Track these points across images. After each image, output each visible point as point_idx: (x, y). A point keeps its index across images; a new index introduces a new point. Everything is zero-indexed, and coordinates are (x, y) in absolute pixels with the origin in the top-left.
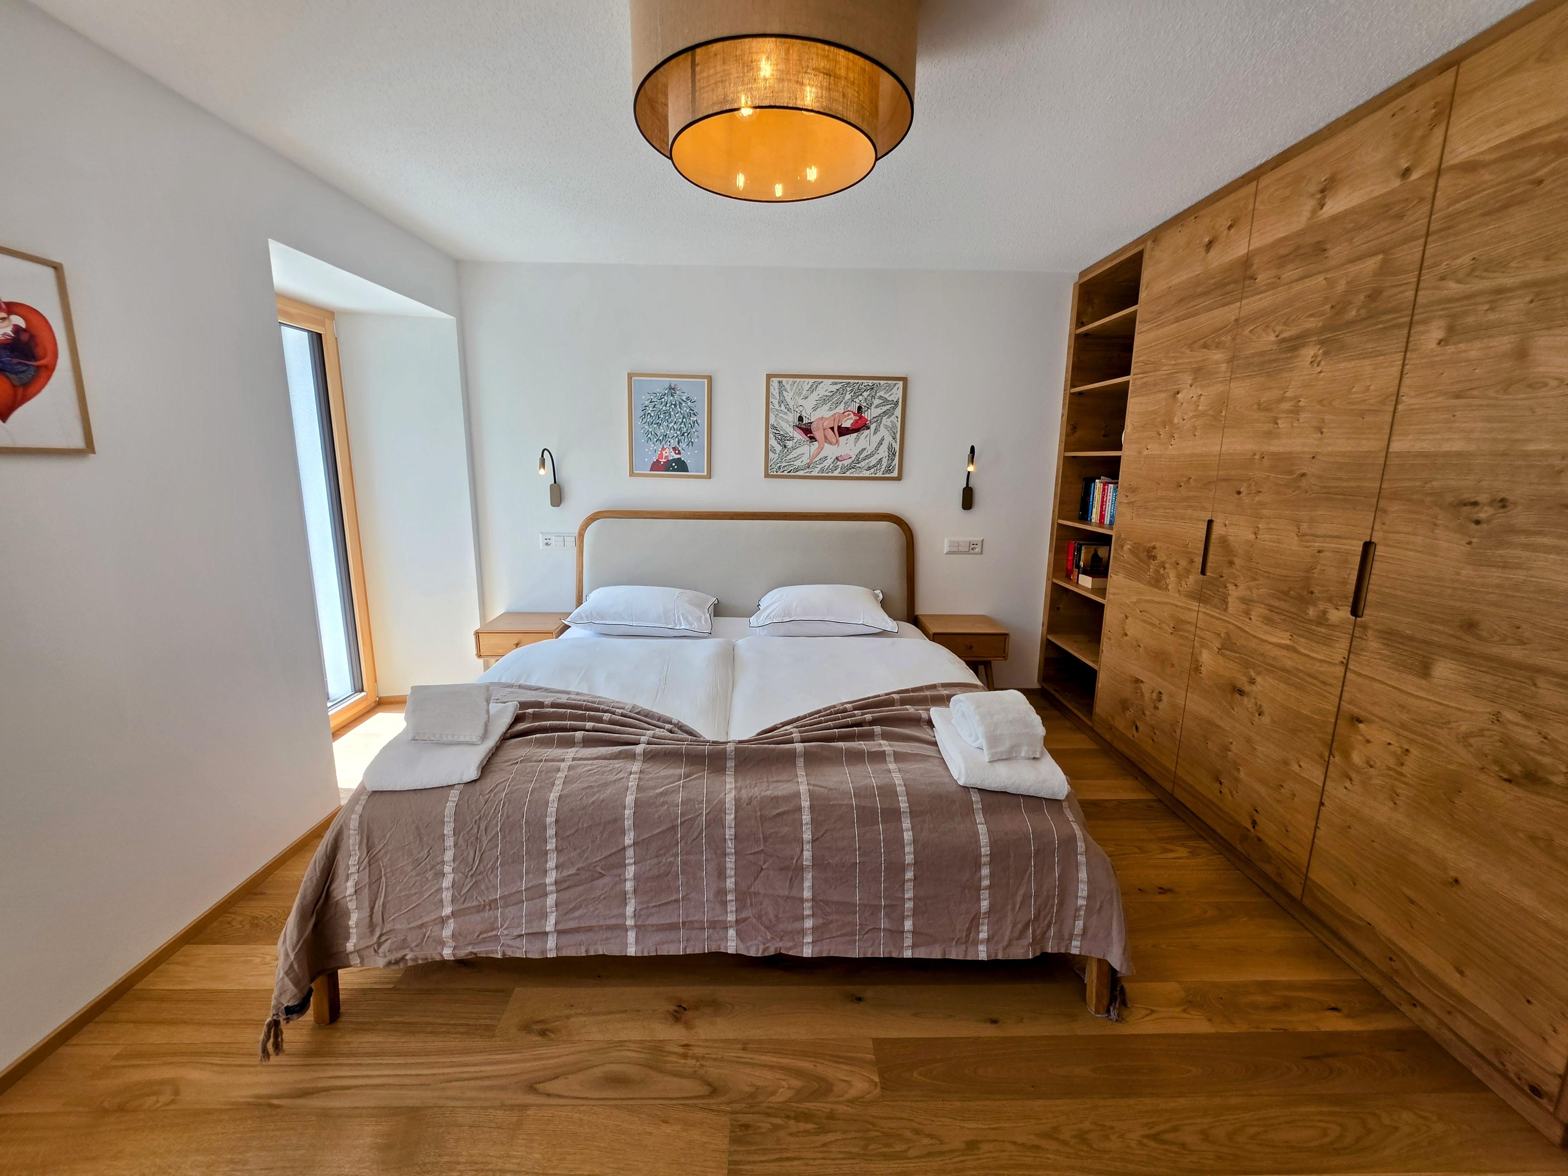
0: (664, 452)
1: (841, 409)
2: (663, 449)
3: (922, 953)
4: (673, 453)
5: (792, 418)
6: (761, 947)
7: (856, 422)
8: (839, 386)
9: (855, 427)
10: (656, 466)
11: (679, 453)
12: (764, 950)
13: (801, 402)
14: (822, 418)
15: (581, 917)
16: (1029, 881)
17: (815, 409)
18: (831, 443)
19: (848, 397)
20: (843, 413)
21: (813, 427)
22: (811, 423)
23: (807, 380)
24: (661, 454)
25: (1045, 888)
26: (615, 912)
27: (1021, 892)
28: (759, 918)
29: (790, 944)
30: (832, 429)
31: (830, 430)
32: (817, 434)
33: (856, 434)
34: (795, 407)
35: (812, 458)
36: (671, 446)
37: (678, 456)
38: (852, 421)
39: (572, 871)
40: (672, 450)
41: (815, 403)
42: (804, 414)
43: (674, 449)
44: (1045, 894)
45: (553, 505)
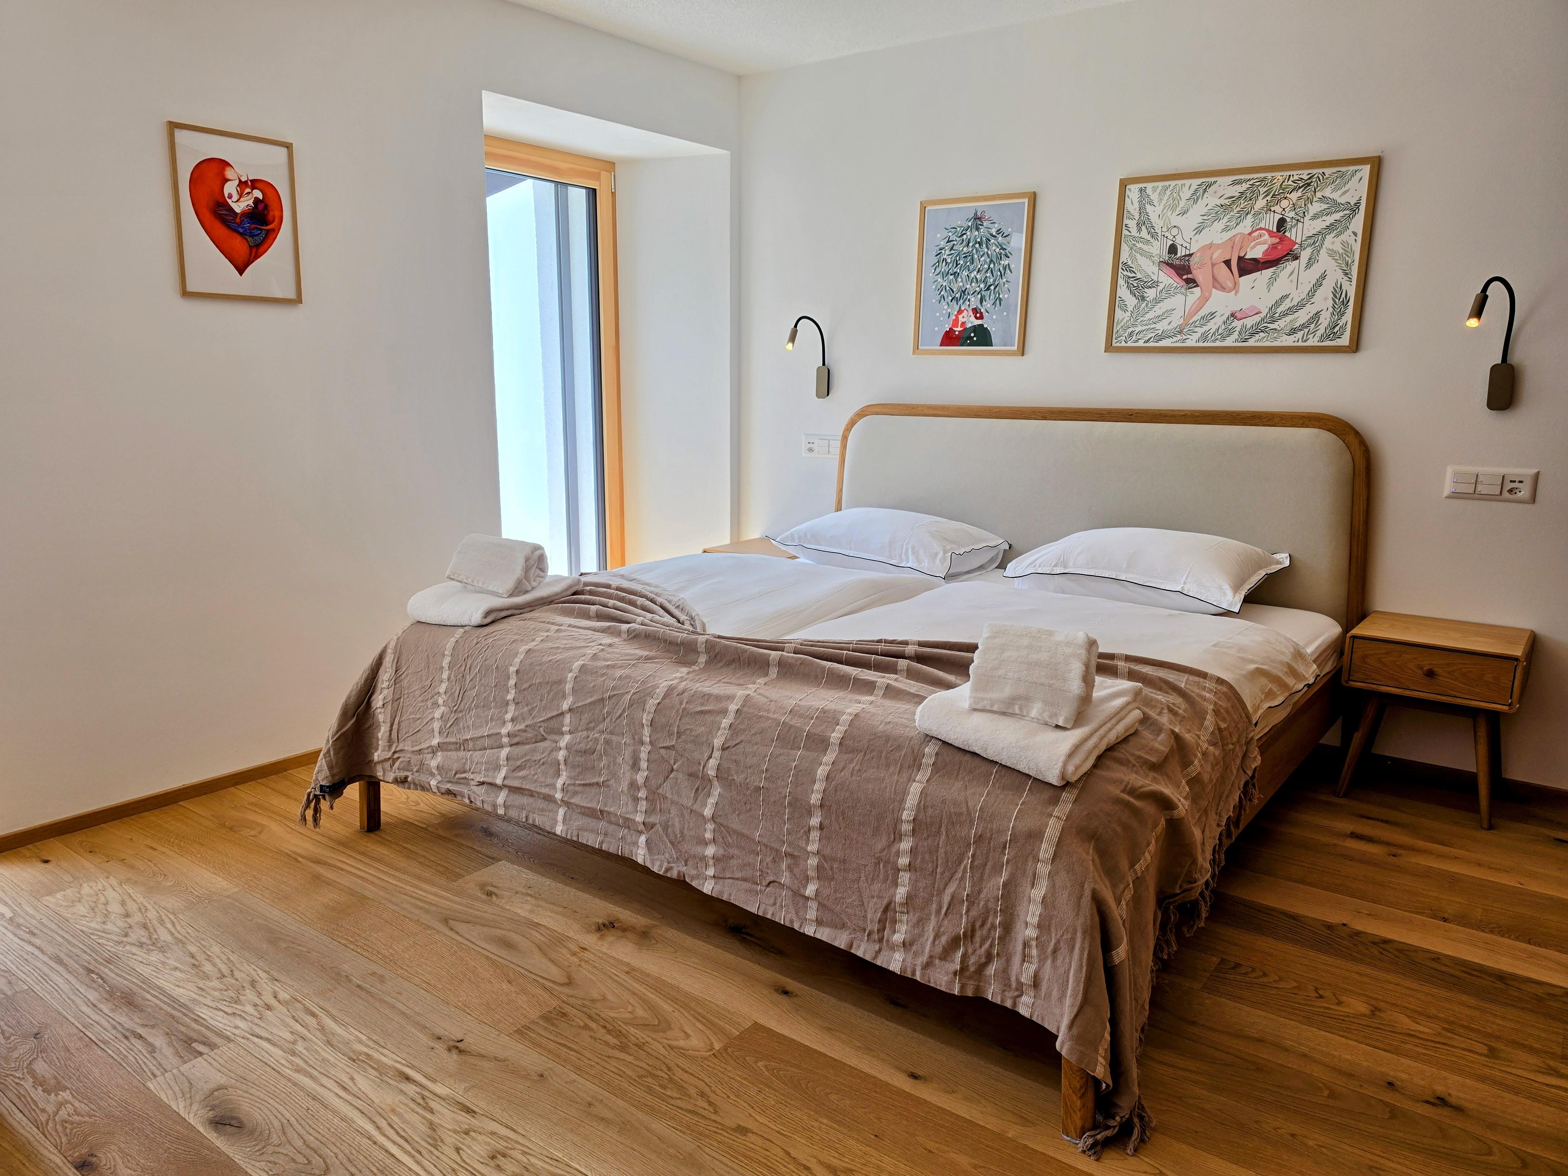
0: (960, 317)
1: (1246, 226)
2: (960, 312)
3: (824, 934)
4: (973, 318)
5: (1159, 249)
6: (665, 865)
7: (1273, 247)
8: (1245, 186)
9: (1270, 258)
10: (950, 339)
11: (981, 317)
12: (667, 870)
13: (1175, 220)
14: (1210, 246)
15: (524, 778)
16: (963, 878)
17: (1199, 230)
18: (1223, 289)
19: (1261, 203)
20: (1250, 234)
21: (1194, 261)
22: (1191, 255)
23: (1187, 182)
24: (957, 320)
25: (982, 896)
26: (549, 781)
27: (950, 890)
28: (665, 827)
29: (694, 872)
30: (1228, 263)
31: (1224, 266)
32: (1198, 274)
33: (1272, 270)
34: (1165, 229)
35: (1187, 317)
36: (972, 307)
37: (979, 322)
38: (1265, 247)
39: (522, 727)
40: (971, 313)
41: (1200, 220)
42: (1179, 241)
43: (975, 311)
44: (982, 903)
45: (819, 396)
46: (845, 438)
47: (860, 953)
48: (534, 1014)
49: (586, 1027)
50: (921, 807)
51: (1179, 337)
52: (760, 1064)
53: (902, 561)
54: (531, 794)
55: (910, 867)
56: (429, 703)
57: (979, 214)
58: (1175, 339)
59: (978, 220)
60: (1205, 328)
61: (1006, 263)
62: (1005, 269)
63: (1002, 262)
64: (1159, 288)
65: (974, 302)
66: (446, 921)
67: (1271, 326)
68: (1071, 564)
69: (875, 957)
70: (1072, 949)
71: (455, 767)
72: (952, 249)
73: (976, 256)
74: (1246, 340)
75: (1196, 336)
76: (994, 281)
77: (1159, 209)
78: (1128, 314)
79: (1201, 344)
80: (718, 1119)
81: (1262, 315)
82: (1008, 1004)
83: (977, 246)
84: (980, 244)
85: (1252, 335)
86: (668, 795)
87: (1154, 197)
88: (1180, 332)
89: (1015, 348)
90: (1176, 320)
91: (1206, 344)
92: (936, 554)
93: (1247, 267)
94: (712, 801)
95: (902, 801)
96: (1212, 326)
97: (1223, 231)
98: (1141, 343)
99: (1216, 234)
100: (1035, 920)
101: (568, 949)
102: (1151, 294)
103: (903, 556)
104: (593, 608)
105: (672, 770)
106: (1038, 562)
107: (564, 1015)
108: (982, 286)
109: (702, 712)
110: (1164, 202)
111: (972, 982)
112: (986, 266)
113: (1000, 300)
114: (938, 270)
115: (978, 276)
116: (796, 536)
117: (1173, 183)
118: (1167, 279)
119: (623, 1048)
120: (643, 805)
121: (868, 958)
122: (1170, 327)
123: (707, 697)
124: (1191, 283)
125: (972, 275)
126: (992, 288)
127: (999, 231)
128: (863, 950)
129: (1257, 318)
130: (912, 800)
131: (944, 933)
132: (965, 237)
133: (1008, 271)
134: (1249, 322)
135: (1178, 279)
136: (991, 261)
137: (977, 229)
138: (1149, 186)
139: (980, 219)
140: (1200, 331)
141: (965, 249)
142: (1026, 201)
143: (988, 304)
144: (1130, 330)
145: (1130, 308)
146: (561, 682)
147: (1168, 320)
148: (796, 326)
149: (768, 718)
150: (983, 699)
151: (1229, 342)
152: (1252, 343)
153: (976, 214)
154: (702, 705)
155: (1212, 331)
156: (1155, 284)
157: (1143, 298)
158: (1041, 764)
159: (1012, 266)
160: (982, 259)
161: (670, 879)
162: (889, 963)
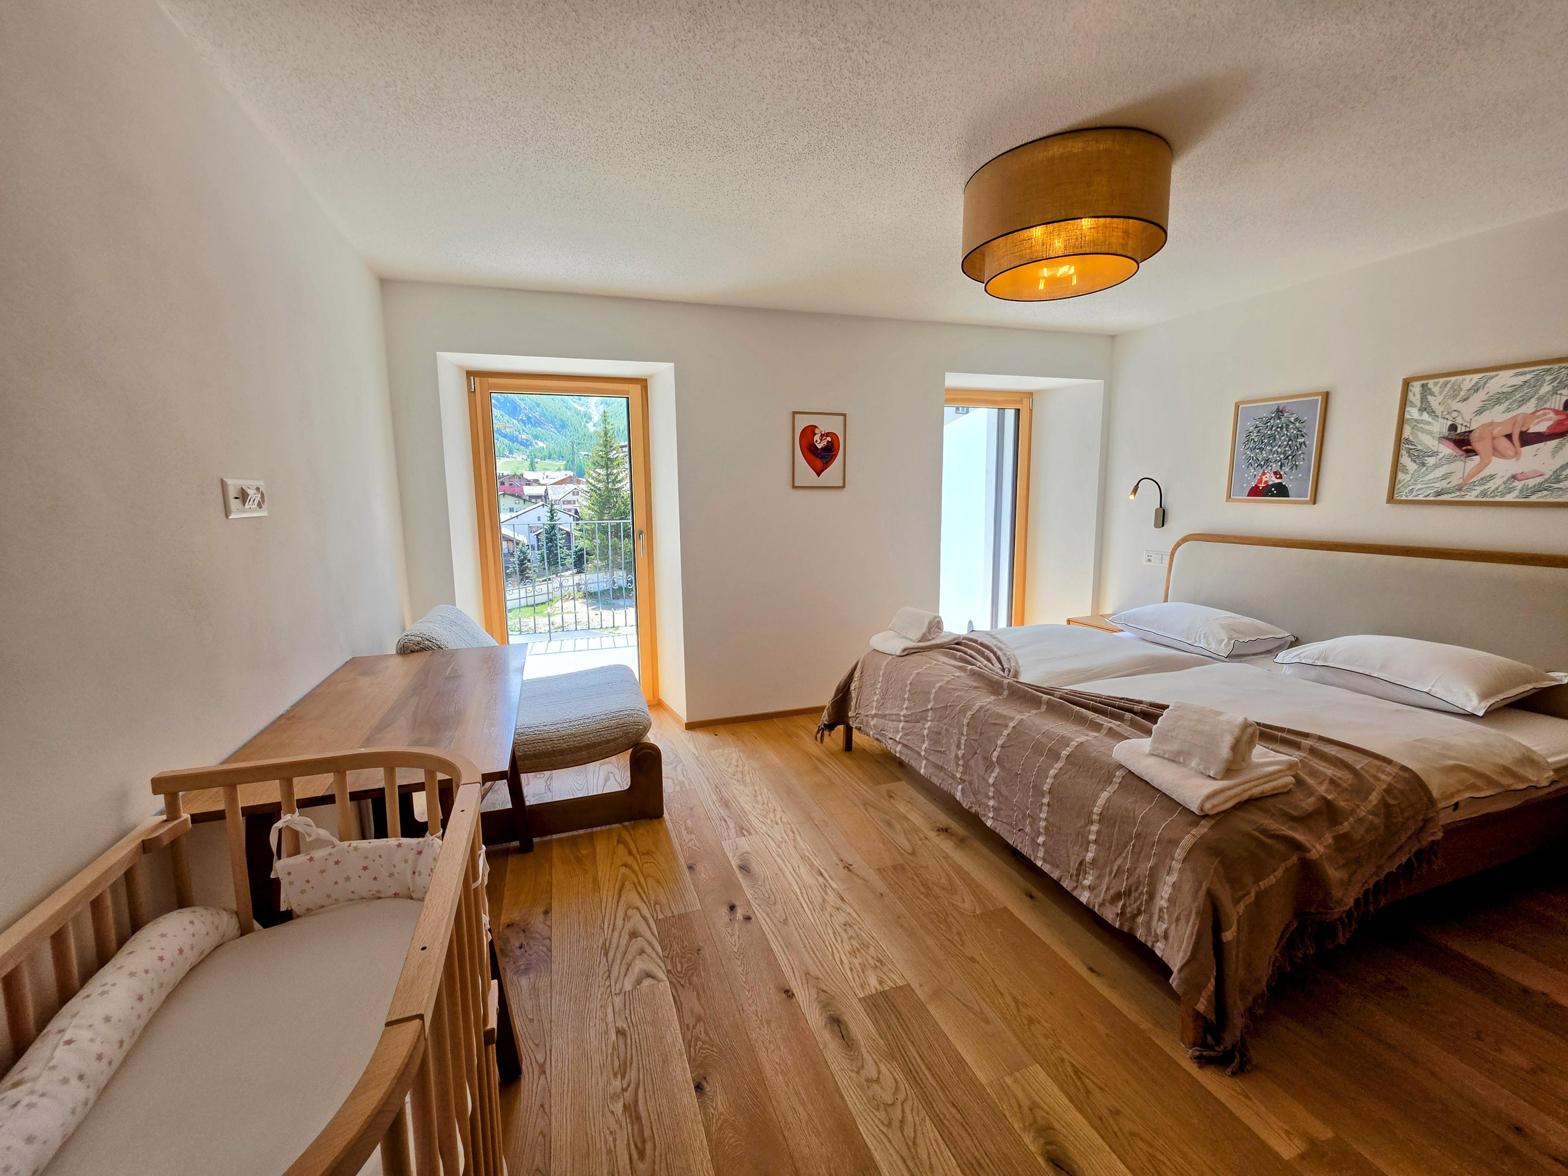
0: (1264, 477)
2: (1264, 474)
3: (1046, 868)
4: (1274, 478)
5: (1440, 427)
6: (969, 804)
7: (1559, 423)
8: (1528, 377)
9: (1557, 431)
10: (1255, 492)
11: (1281, 477)
12: (970, 808)
13: (1455, 405)
14: (1491, 424)
15: (908, 740)
16: (1126, 857)
17: (1479, 412)
18: (1503, 456)
19: (1546, 388)
20: (1533, 413)
21: (1473, 437)
22: (1470, 432)
23: (1468, 377)
24: (1261, 479)
25: (1137, 871)
26: (920, 745)
27: (1118, 862)
28: (971, 783)
29: (983, 812)
30: (1509, 437)
31: (1505, 439)
32: (1476, 445)
33: (1557, 441)
34: (1445, 413)
35: (1466, 480)
36: (1273, 470)
37: (1279, 481)
38: (1550, 423)
39: (910, 713)
40: (1272, 475)
41: (1481, 404)
43: (1275, 473)
44: (1136, 876)
45: (1156, 526)
46: (1172, 554)
47: (1064, 885)
48: (889, 863)
49: (912, 879)
50: (1106, 808)
51: (1458, 493)
52: (999, 930)
53: (1196, 642)
54: (912, 749)
55: (1096, 842)
56: (873, 692)
57: (1281, 409)
58: (1454, 495)
59: (1280, 412)
60: (1486, 487)
61: (1302, 440)
62: (1301, 444)
63: (1299, 440)
64: (1439, 457)
65: (1275, 467)
66: (865, 805)
67: (1556, 486)
68: (1331, 659)
69: (1073, 891)
70: (1188, 922)
71: (881, 727)
72: (1259, 432)
73: (1277, 437)
74: (1527, 497)
75: (1474, 493)
76: (1292, 453)
77: (1440, 398)
78: (1409, 476)
79: (1480, 499)
80: (962, 949)
81: (1546, 477)
82: (1149, 944)
83: (1279, 429)
84: (1281, 428)
85: (1534, 493)
86: (973, 766)
87: (1436, 390)
88: (1460, 490)
89: (1308, 499)
90: (1456, 480)
91: (1485, 499)
92: (1223, 640)
93: (1528, 439)
94: (994, 775)
95: (1095, 801)
96: (1492, 485)
97: (1504, 412)
98: (1420, 498)
99: (1498, 415)
100: (1167, 896)
101: (918, 835)
102: (1431, 461)
103: (1197, 639)
104: (959, 653)
105: (976, 753)
106: (1302, 655)
107: (904, 869)
108: (1282, 456)
109: (994, 724)
110: (1445, 393)
111: (1127, 924)
112: (1285, 443)
113: (1297, 466)
114: (1247, 447)
115: (1279, 450)
116: (1123, 618)
117: (1454, 379)
118: (1447, 450)
119: (927, 896)
120: (961, 769)
121: (1068, 889)
122: (1449, 486)
123: (999, 716)
124: (1471, 452)
125: (1274, 449)
126: (1290, 457)
127: (1296, 420)
128: (1066, 884)
129: (1540, 480)
130: (1101, 802)
131: (1112, 888)
132: (1269, 424)
133: (1303, 446)
134: (1531, 483)
135: (1458, 450)
136: (1290, 440)
137: (1279, 418)
138: (1431, 383)
139: (1281, 412)
140: (1479, 489)
141: (1269, 432)
142: (1320, 398)
143: (1286, 469)
144: (1410, 488)
145: (1411, 472)
146: (929, 693)
147: (1448, 480)
148: (1138, 484)
149: (1029, 735)
150: (1158, 749)
151: (1509, 498)
152: (1533, 499)
153: (1278, 409)
154: (996, 720)
155: (1491, 490)
156: (1434, 454)
157: (1423, 465)
158: (1186, 799)
159: (1307, 443)
160: (1283, 438)
161: (971, 813)
162: (1080, 896)
